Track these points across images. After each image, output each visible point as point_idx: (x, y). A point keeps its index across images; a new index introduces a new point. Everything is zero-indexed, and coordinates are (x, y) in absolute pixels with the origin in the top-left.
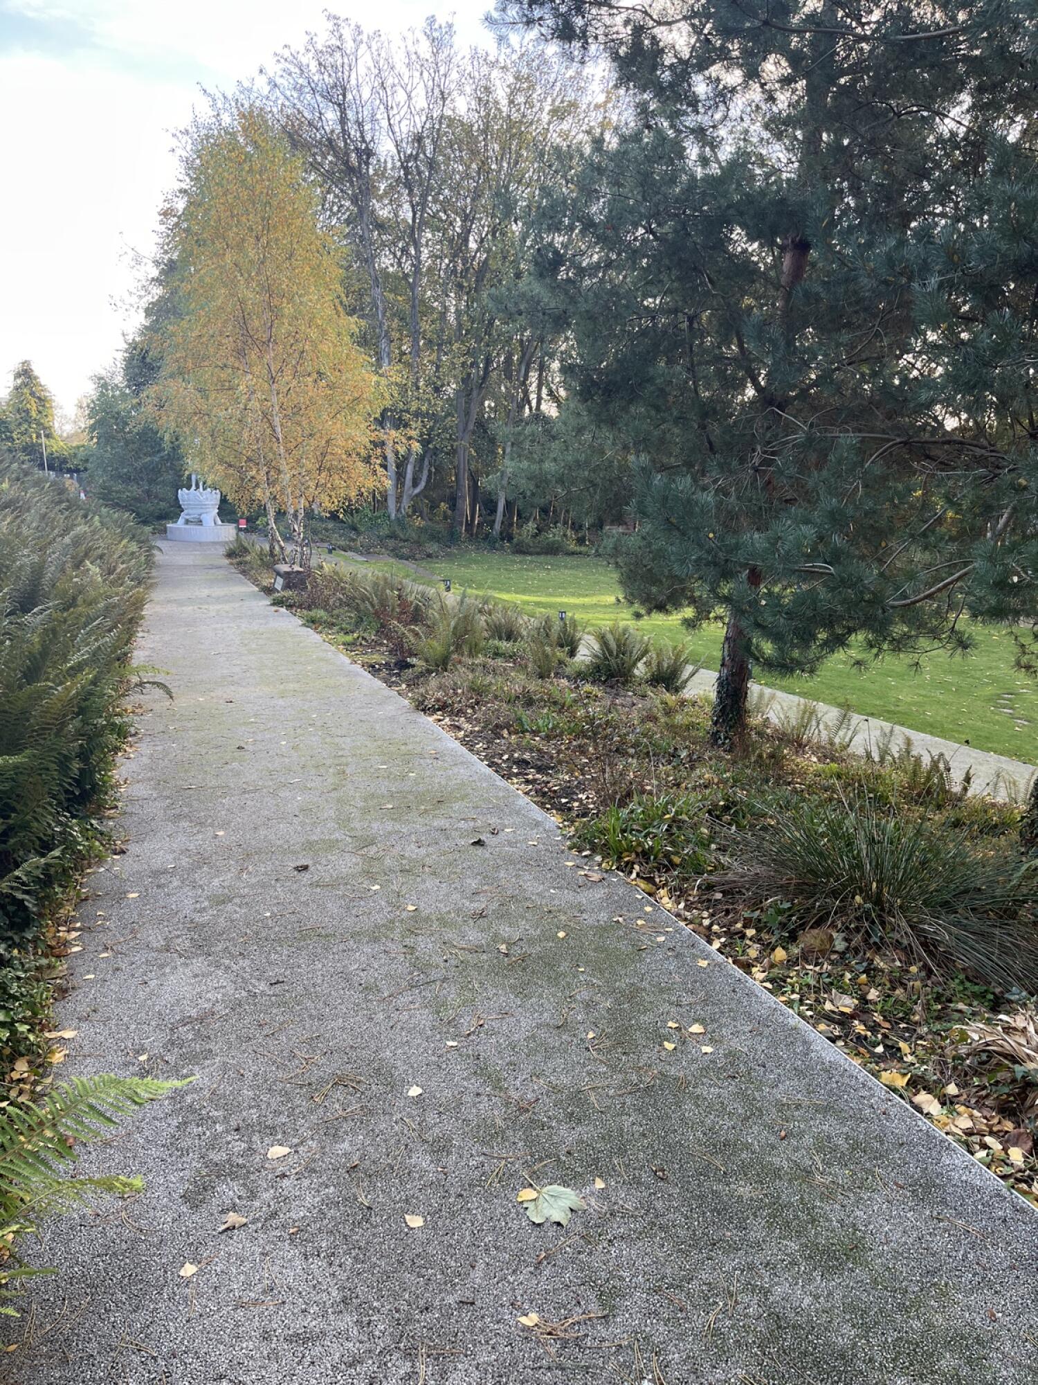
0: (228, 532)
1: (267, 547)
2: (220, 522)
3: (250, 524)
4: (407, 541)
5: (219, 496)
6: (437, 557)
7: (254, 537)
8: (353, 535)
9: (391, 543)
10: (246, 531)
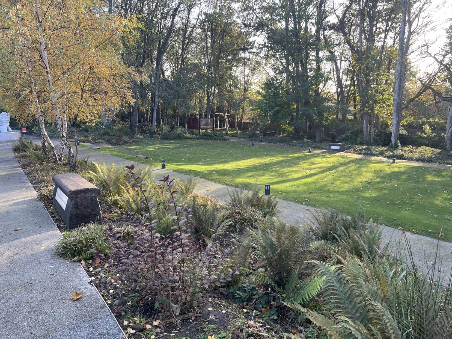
0: (16, 135)
1: (40, 144)
2: (11, 130)
3: (29, 130)
4: (114, 135)
5: (9, 117)
6: (130, 143)
7: (31, 137)
8: (86, 134)
9: (106, 137)
10: (27, 134)
